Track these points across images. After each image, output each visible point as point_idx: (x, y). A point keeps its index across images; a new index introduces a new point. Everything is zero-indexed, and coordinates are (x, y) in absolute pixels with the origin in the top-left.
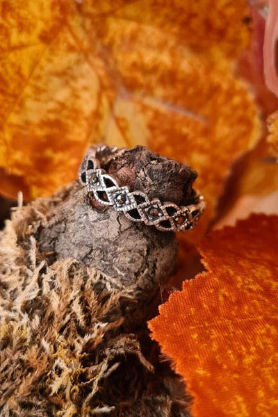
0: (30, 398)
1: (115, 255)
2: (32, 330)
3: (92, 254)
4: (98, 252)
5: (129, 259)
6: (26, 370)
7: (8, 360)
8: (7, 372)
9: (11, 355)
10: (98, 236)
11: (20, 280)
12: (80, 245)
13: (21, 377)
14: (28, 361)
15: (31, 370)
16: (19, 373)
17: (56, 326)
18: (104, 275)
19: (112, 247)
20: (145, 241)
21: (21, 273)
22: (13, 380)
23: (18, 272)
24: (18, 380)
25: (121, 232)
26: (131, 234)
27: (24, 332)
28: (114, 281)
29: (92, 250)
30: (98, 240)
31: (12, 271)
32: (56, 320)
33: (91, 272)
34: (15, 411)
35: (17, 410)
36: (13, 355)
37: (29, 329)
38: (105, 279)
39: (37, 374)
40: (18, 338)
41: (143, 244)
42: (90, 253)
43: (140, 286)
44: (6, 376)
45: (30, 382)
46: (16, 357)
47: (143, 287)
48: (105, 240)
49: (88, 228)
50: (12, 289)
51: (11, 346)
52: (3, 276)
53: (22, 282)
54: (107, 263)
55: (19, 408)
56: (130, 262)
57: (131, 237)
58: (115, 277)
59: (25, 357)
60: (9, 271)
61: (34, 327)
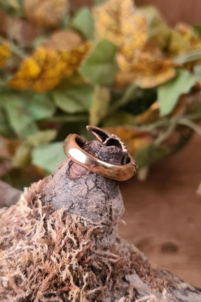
0: (49, 290)
1: (87, 205)
2: (44, 254)
3: (74, 206)
4: (76, 205)
5: (95, 206)
6: (44, 275)
7: (32, 272)
8: (33, 279)
9: (33, 269)
10: (75, 195)
11: (32, 228)
12: (65, 202)
13: (42, 280)
14: (44, 270)
15: (47, 274)
16: (40, 278)
17: (57, 248)
18: (82, 217)
19: (84, 201)
20: (103, 194)
21: (32, 224)
22: (37, 283)
23: (30, 223)
24: (40, 282)
25: (88, 191)
26: (95, 192)
27: (40, 256)
28: (88, 220)
29: (73, 204)
30: (75, 197)
31: (26, 223)
32: (56, 245)
33: (74, 217)
34: (41, 300)
35: (42, 298)
36: (35, 268)
37: (42, 253)
38: (83, 220)
39: (50, 276)
40: (36, 259)
41: (103, 196)
42: (72, 206)
43: (104, 222)
44: (33, 282)
45: (47, 281)
46: (37, 269)
47: (106, 223)
48: (80, 197)
49: (69, 191)
50: (28, 234)
51: (33, 264)
52: (21, 228)
53: (33, 229)
54: (83, 210)
55: (44, 298)
56: (96, 208)
57: (95, 193)
58: (89, 218)
59: (41, 268)
60: (24, 224)
61: (45, 252)
